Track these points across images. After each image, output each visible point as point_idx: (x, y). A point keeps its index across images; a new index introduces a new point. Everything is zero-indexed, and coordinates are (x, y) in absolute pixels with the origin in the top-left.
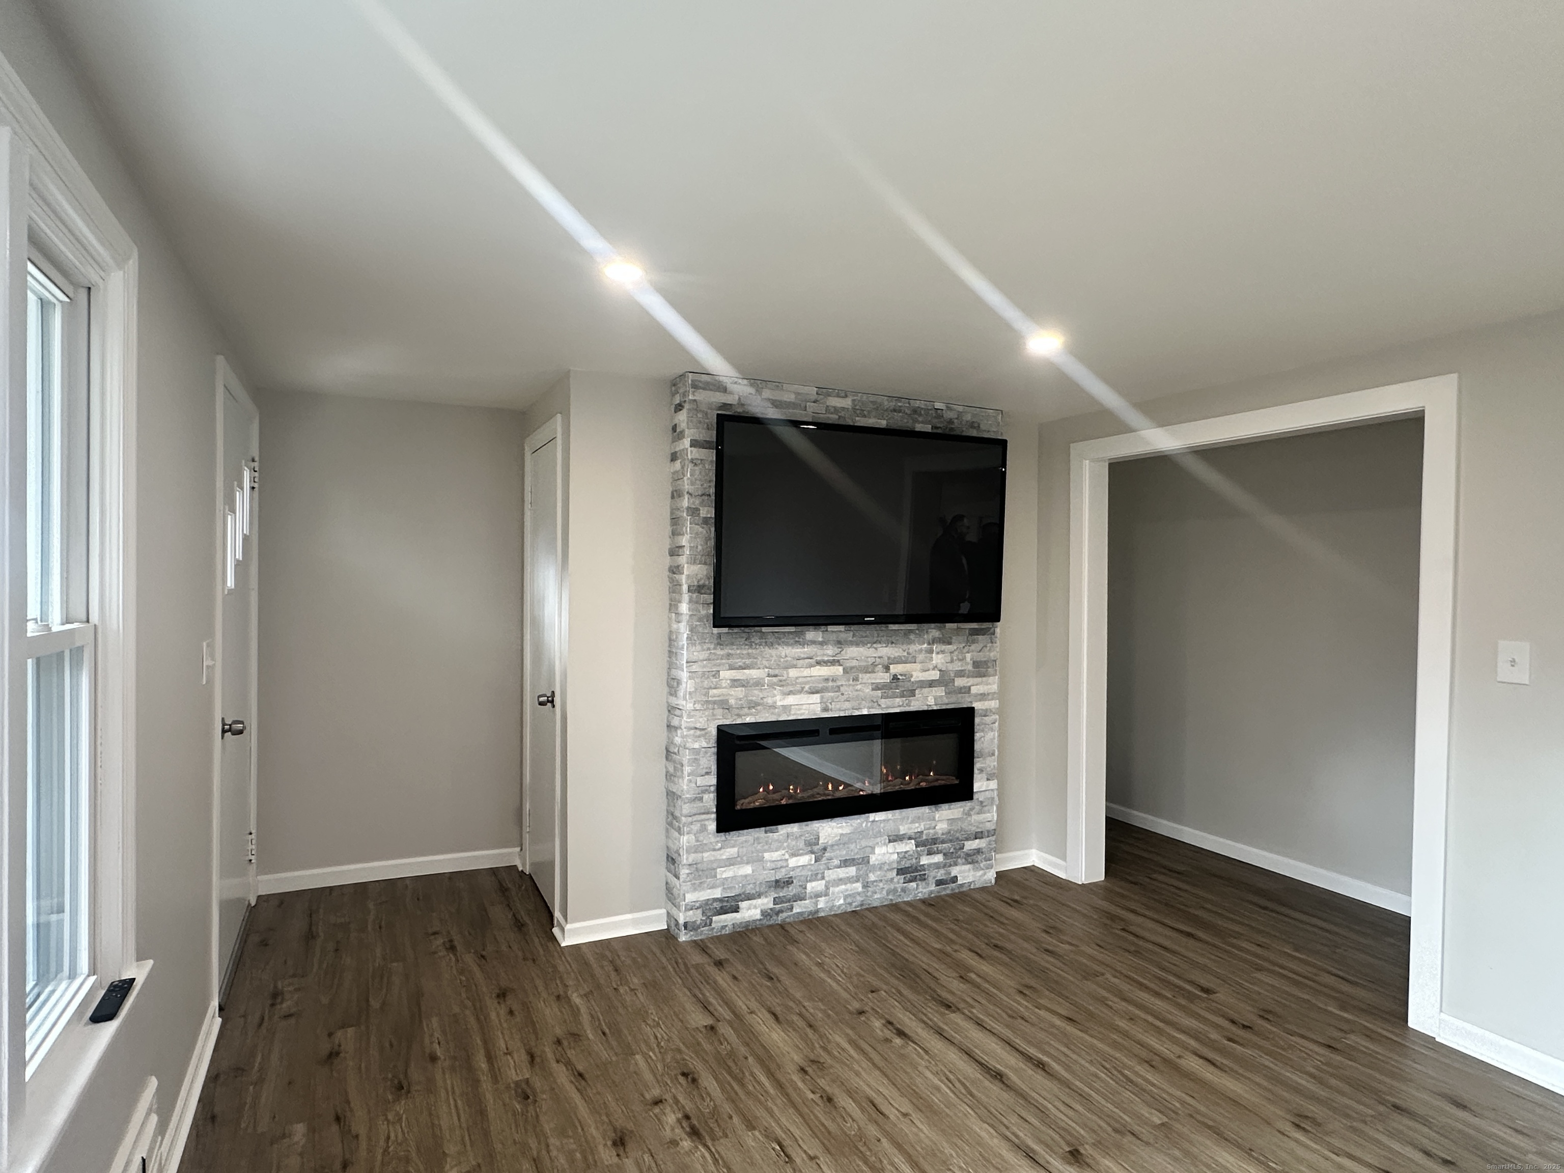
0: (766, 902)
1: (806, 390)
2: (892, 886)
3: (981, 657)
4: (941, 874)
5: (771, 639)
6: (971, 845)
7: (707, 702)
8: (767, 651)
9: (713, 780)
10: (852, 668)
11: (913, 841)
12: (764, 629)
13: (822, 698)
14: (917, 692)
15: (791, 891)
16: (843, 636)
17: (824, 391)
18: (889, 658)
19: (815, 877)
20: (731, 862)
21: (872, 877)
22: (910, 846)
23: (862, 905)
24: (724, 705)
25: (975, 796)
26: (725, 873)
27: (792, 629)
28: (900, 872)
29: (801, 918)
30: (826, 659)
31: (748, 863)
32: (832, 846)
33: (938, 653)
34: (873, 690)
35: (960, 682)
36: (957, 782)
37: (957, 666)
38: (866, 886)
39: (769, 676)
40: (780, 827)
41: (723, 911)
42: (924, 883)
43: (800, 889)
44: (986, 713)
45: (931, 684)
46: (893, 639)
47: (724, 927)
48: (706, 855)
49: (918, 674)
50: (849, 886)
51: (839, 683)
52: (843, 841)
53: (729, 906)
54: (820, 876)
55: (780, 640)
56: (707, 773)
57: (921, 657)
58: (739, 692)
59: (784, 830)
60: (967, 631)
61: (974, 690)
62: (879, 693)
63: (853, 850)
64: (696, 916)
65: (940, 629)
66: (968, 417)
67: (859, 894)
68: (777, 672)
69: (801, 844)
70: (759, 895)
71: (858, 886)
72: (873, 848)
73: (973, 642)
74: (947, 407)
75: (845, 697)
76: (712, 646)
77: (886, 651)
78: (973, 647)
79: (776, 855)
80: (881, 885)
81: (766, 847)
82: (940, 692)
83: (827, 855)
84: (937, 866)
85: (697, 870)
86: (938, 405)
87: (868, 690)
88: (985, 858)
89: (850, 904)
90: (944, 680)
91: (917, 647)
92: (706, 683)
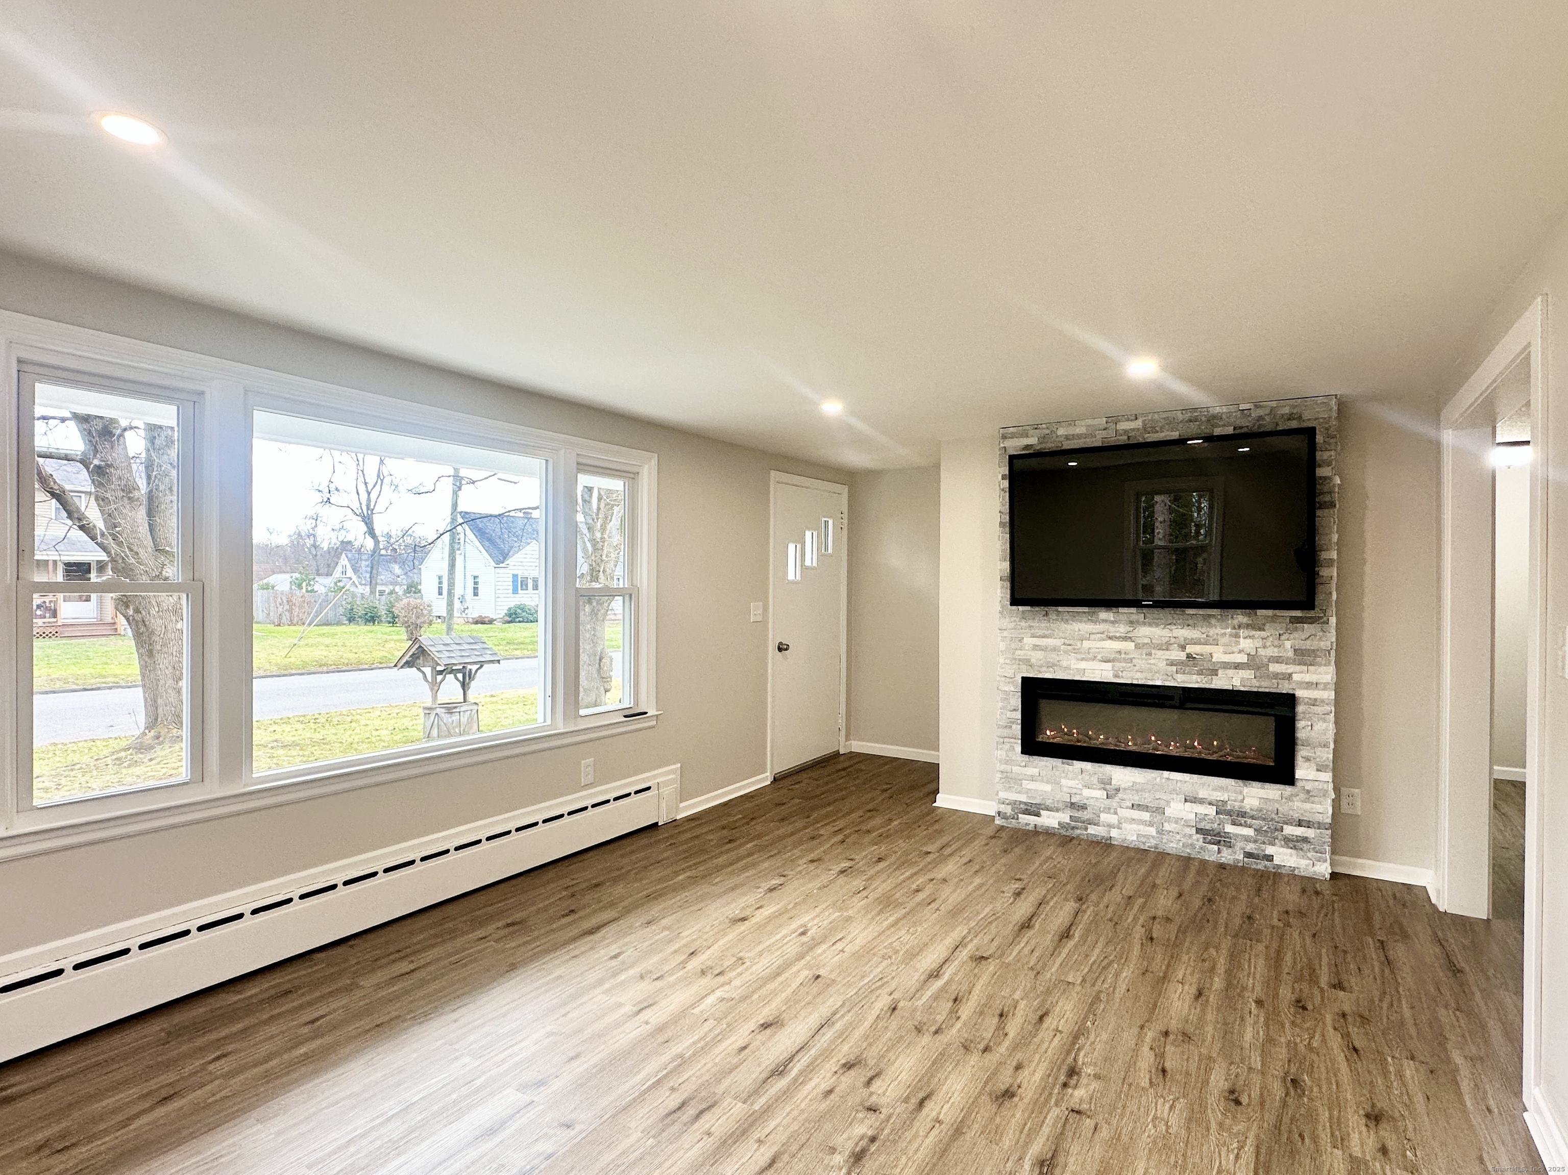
0: (1065, 817)
1: (1096, 422)
2: (1190, 841)
3: (1308, 645)
4: (1251, 847)
5: (1066, 616)
6: (1289, 830)
7: (1015, 659)
8: (1063, 626)
9: (1018, 715)
10: (1144, 644)
11: (1215, 808)
12: (1060, 609)
13: (1113, 666)
14: (1220, 672)
15: (1085, 815)
16: (1134, 617)
17: (1114, 419)
18: (1185, 639)
19: (1108, 810)
20: (1032, 779)
21: (1167, 827)
22: (1212, 811)
23: (1156, 848)
24: (1028, 662)
25: (1299, 784)
26: (1027, 785)
27: (1086, 609)
28: (1199, 831)
29: (1095, 839)
30: (1118, 635)
31: (1048, 782)
32: (1125, 789)
33: (1245, 638)
34: (1167, 665)
35: (1274, 668)
36: (1272, 764)
37: (1272, 652)
38: (1160, 832)
39: (1064, 644)
40: (1075, 762)
41: (1027, 812)
42: (1230, 850)
43: (1094, 816)
44: (1314, 702)
45: (1237, 666)
46: (1190, 622)
47: (1027, 824)
48: (1014, 768)
49: (1219, 655)
50: (1141, 827)
51: (1132, 656)
52: (1135, 788)
53: (1033, 810)
54: (1112, 811)
55: (1074, 617)
56: (1015, 710)
57: (1222, 641)
58: (1040, 654)
59: (1078, 765)
60: (1288, 619)
61: (1296, 677)
62: (1174, 668)
63: (1147, 798)
64: (1008, 810)
65: (1249, 615)
66: (1286, 410)
67: (1153, 837)
68: (1071, 642)
69: (1095, 780)
70: (1058, 810)
71: (1152, 831)
72: (1168, 802)
73: (1296, 629)
74: (1255, 406)
75: (1136, 668)
76: (1017, 620)
77: (1183, 633)
78: (1295, 635)
79: (1072, 783)
80: (1178, 837)
81: (1063, 775)
82: (1248, 674)
83: (1120, 795)
84: (1247, 839)
85: (1007, 777)
86: (1242, 407)
87: (1162, 665)
88: (1314, 848)
89: (1144, 843)
90: (1254, 663)
91: (1219, 631)
92: (1013, 646)
